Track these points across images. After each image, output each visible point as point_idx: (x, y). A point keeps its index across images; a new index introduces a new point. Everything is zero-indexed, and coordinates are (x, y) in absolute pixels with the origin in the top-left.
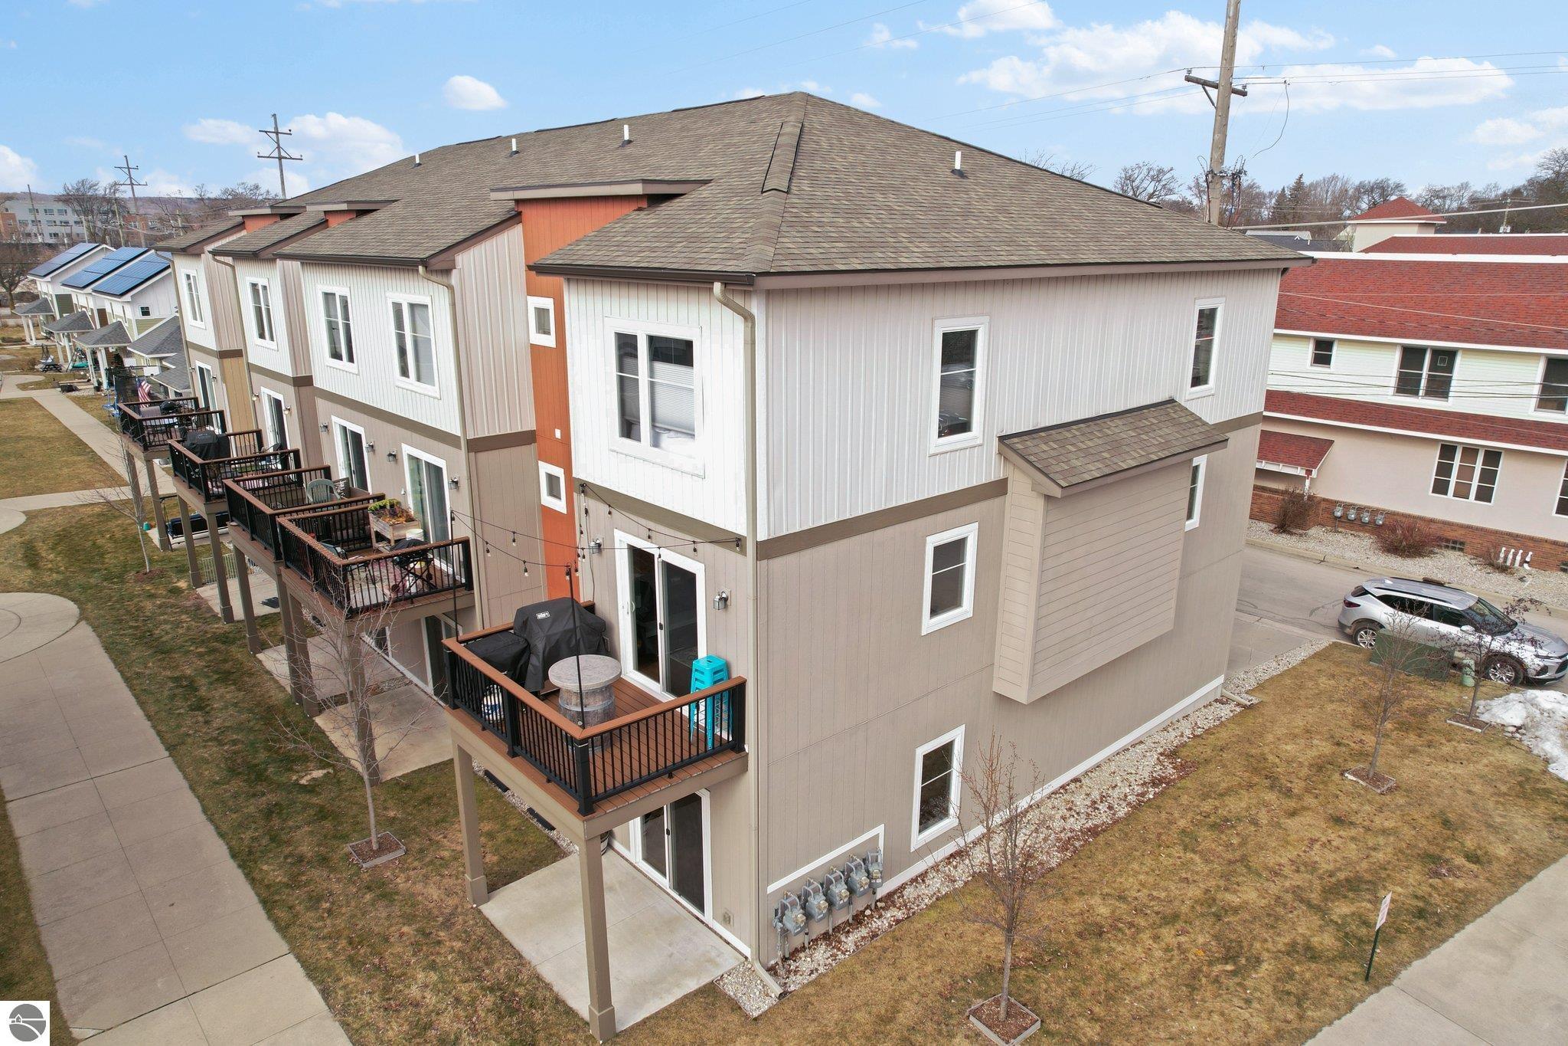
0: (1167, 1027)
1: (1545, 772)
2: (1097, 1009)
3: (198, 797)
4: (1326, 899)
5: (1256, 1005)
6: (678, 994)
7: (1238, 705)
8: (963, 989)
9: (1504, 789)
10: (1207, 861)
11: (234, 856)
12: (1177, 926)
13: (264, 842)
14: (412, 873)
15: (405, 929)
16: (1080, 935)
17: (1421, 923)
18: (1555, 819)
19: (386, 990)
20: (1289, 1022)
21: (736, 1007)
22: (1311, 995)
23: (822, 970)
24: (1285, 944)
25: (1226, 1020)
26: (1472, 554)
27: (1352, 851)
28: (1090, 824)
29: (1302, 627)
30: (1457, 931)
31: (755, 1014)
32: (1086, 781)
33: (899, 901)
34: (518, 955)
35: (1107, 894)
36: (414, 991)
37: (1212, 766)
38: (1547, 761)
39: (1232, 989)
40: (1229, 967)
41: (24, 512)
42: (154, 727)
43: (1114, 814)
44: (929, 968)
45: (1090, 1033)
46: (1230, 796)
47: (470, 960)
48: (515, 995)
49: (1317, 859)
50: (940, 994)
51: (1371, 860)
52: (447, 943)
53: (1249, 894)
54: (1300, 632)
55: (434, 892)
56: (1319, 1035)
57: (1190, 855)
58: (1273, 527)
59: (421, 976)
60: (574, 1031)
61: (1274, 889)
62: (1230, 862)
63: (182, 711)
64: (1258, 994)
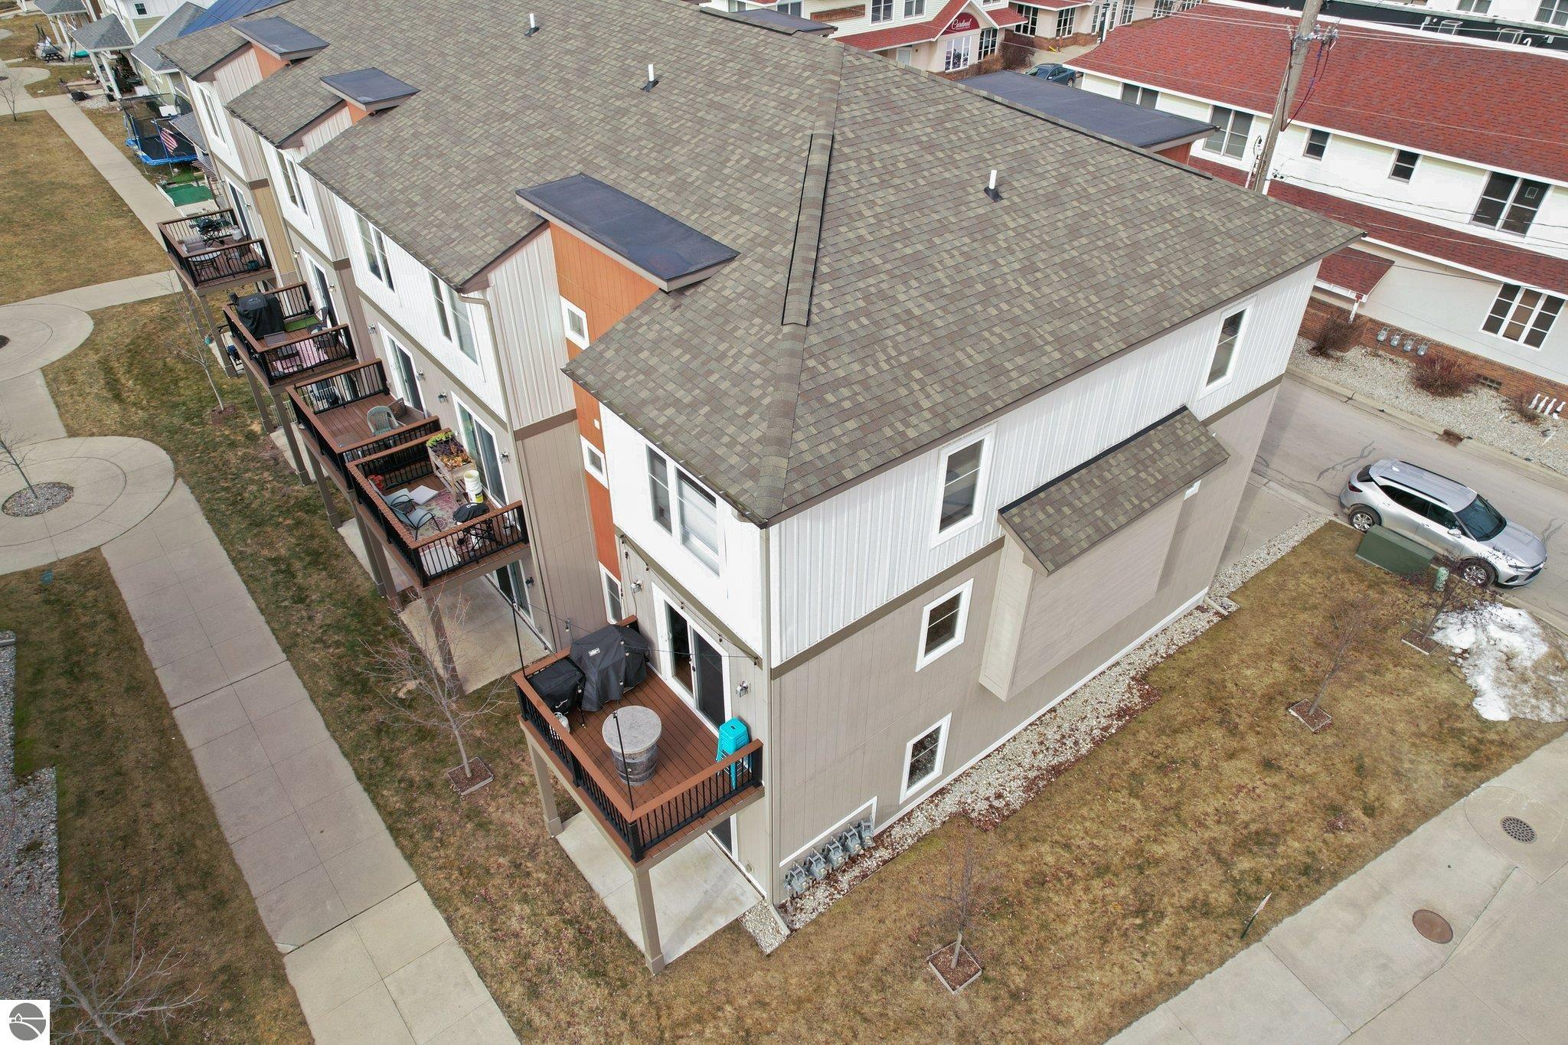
0: (1077, 977)
1: (1469, 706)
2: (1027, 958)
3: (319, 710)
4: (1234, 852)
5: (1149, 959)
6: (712, 930)
7: (1217, 613)
8: (928, 934)
9: (1424, 728)
10: (1146, 808)
11: (359, 778)
12: (1106, 878)
13: (380, 764)
14: (501, 801)
15: (501, 860)
16: (1026, 883)
17: (1303, 879)
18: (1455, 766)
19: (493, 921)
20: (1170, 975)
21: (754, 944)
22: (1195, 950)
23: (821, 909)
24: (1188, 899)
25: (1124, 972)
26: (1506, 395)
27: (1271, 799)
28: (1055, 762)
29: (1306, 494)
30: (1330, 889)
31: (768, 951)
32: (1060, 710)
33: (886, 842)
34: (590, 888)
35: (1057, 842)
36: (514, 924)
37: (1175, 695)
38: (1476, 693)
39: (1135, 943)
40: (1138, 921)
41: (88, 313)
42: (268, 623)
43: (1078, 751)
44: (904, 912)
45: (1018, 980)
46: (1182, 733)
47: (553, 892)
48: (588, 927)
49: (1238, 808)
50: (910, 938)
51: (1284, 811)
52: (535, 875)
53: (1171, 848)
54: (1301, 500)
55: (519, 821)
56: (1191, 988)
57: (1133, 801)
58: (1313, 344)
59: (517, 908)
60: (634, 963)
61: (1194, 840)
62: (1166, 809)
63: (286, 603)
64: (1154, 948)
